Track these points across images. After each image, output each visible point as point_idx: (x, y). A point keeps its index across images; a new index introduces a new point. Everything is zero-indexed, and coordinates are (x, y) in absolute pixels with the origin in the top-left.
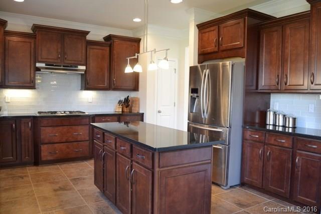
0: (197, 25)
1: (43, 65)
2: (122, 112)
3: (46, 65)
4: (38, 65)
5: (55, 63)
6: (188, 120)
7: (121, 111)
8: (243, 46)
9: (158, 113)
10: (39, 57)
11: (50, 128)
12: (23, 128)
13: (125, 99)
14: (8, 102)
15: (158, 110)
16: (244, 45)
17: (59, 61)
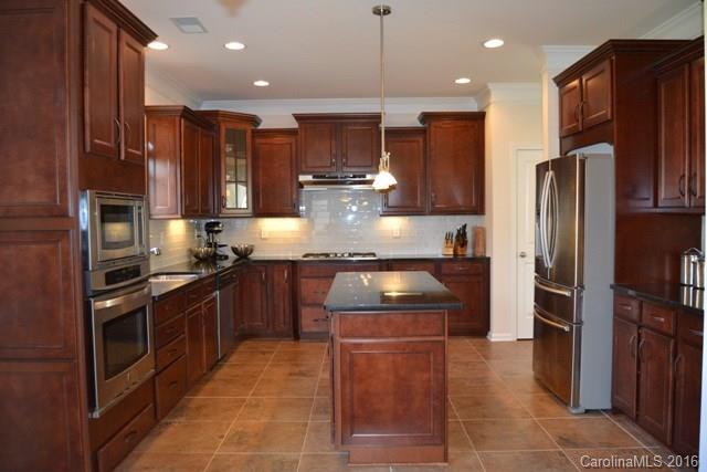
0: (555, 79)
1: (310, 178)
2: (455, 254)
3: (314, 177)
4: (302, 178)
5: (328, 173)
6: (536, 271)
7: (452, 253)
8: (609, 118)
9: (520, 259)
10: (303, 166)
11: (316, 281)
12: (276, 278)
13: (459, 231)
14: (265, 239)
15: (520, 252)
16: (612, 115)
17: (334, 168)
